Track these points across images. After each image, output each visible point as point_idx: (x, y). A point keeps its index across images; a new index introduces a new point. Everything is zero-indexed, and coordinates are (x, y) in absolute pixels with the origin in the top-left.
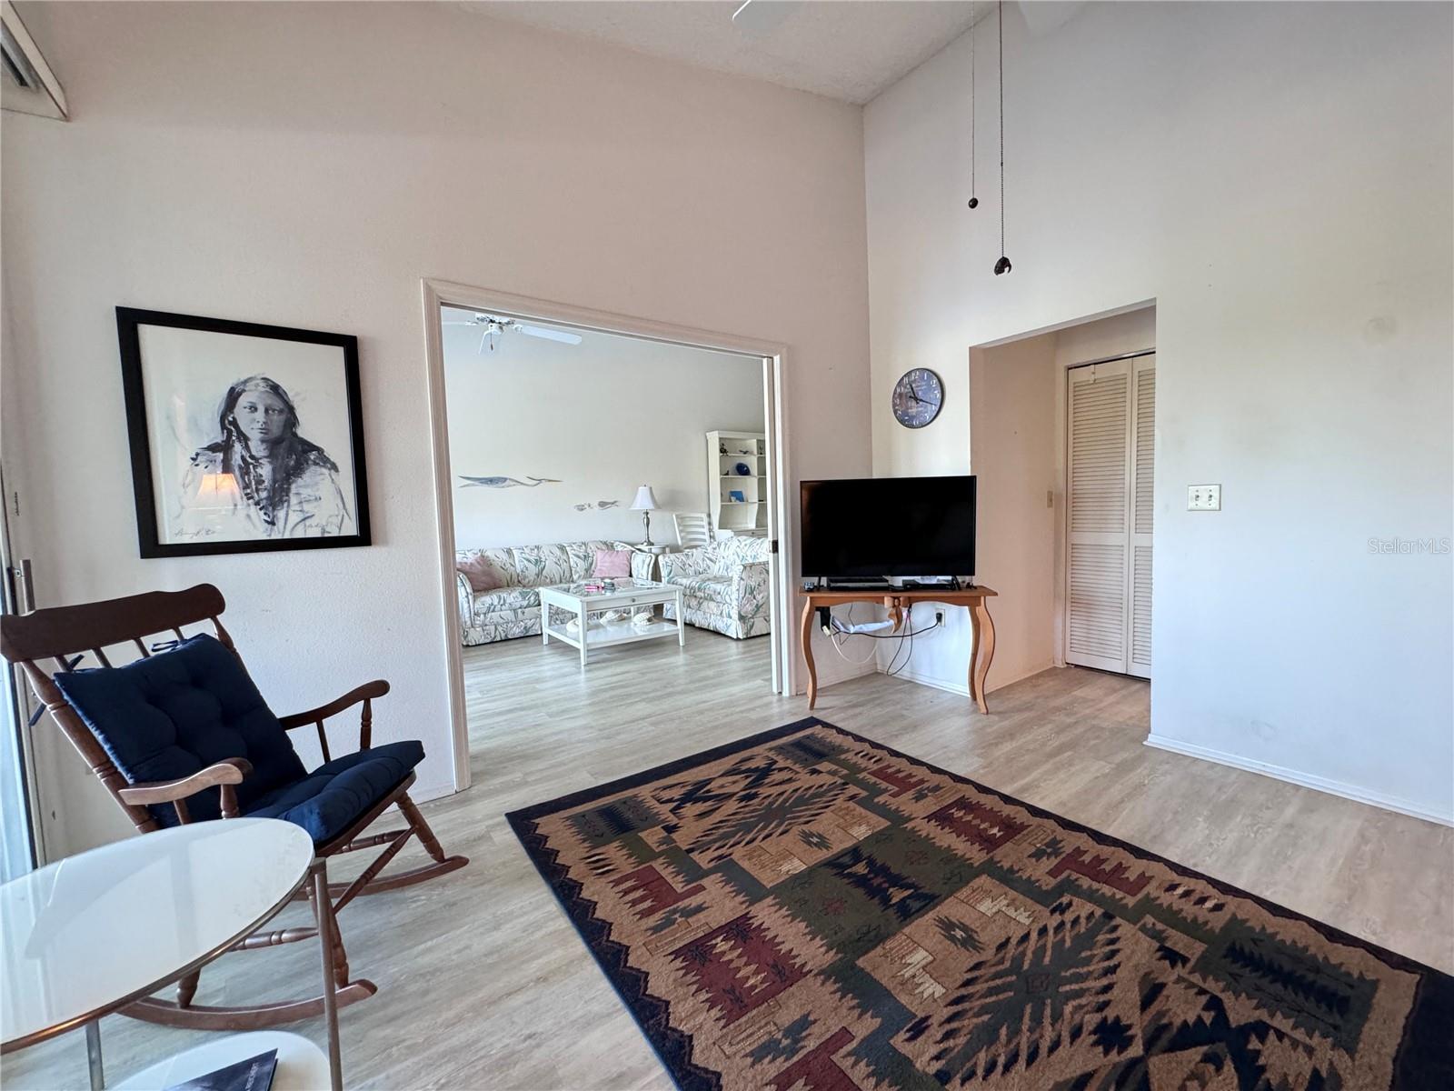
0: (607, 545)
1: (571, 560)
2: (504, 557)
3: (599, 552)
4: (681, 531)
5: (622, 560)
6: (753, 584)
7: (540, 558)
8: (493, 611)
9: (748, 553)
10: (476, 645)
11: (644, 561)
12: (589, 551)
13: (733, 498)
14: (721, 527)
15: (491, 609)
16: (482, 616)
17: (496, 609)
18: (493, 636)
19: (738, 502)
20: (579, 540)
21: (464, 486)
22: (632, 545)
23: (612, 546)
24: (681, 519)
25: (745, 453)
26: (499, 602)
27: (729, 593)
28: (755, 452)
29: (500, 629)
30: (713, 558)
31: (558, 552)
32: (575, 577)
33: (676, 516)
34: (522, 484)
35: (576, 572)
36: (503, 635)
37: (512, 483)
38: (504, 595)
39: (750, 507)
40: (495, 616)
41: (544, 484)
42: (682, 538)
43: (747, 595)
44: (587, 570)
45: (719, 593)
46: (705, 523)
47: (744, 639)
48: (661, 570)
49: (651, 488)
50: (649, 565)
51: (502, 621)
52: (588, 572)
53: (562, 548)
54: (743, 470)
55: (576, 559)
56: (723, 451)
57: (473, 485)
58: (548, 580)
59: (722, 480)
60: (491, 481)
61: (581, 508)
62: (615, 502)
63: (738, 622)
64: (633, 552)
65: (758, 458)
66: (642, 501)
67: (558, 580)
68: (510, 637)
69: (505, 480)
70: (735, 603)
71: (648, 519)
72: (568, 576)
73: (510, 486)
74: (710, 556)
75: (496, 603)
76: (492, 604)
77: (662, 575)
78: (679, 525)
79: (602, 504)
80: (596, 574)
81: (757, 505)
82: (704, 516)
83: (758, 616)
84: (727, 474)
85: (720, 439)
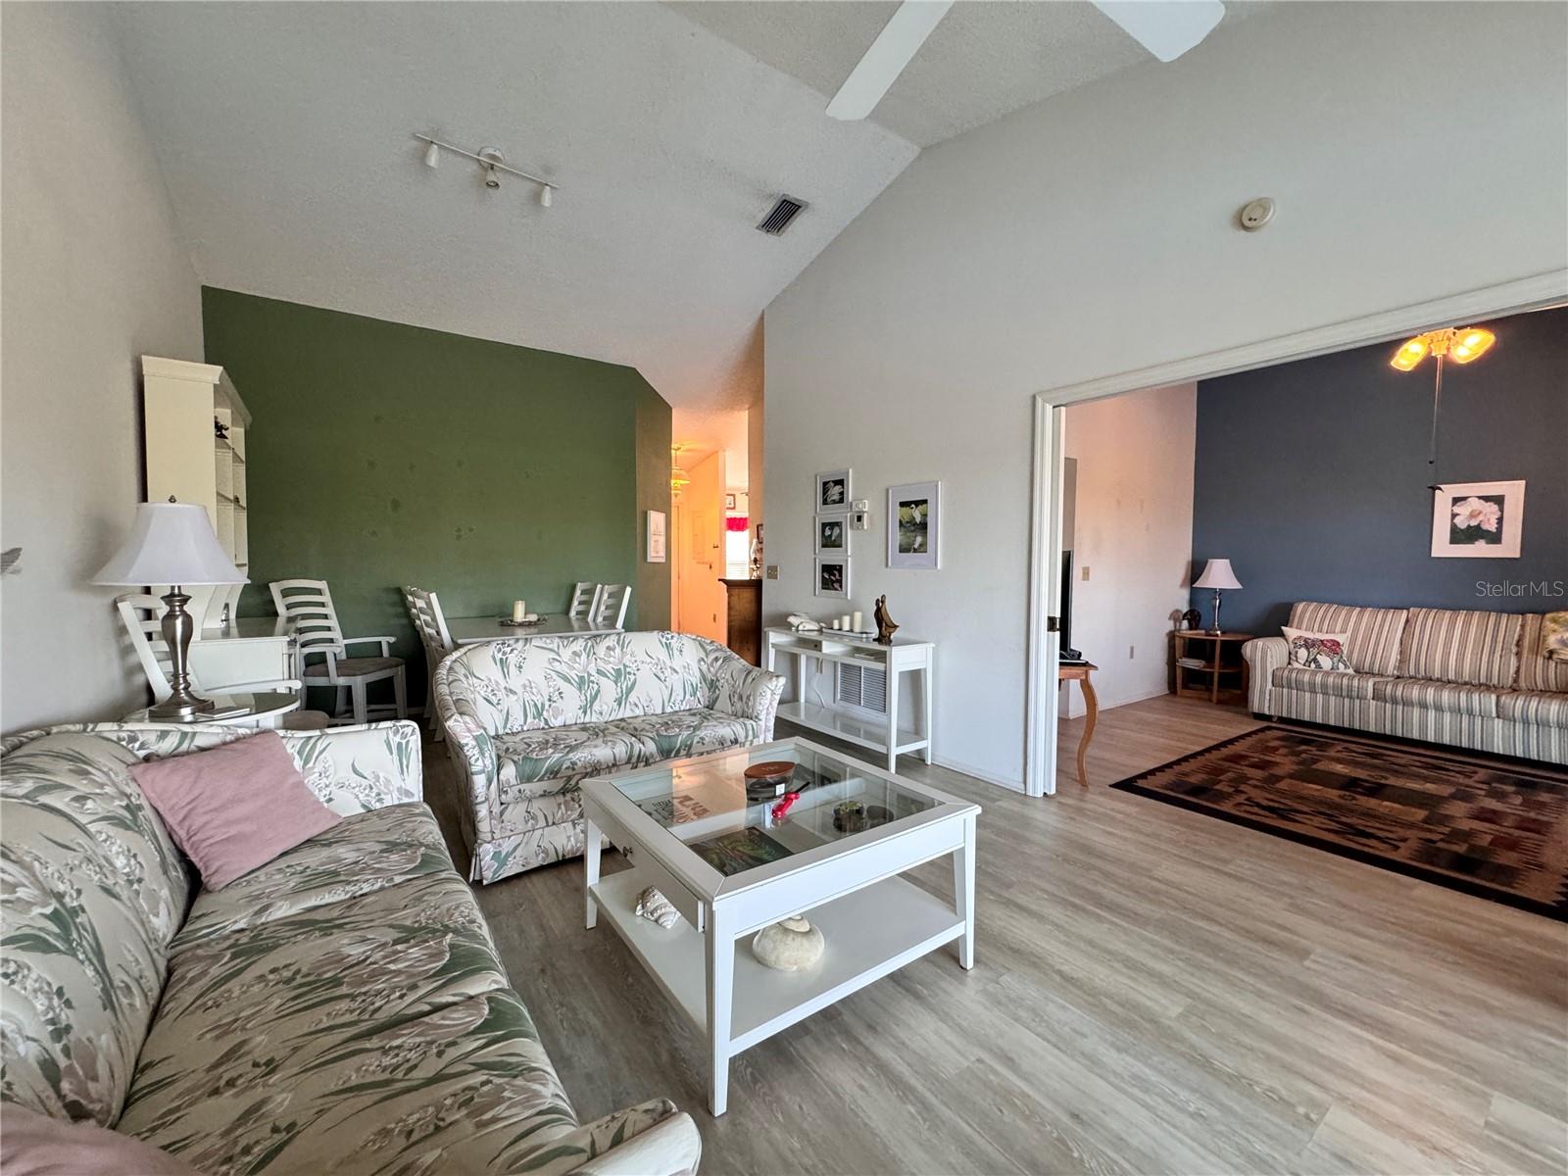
71: (186, 620)
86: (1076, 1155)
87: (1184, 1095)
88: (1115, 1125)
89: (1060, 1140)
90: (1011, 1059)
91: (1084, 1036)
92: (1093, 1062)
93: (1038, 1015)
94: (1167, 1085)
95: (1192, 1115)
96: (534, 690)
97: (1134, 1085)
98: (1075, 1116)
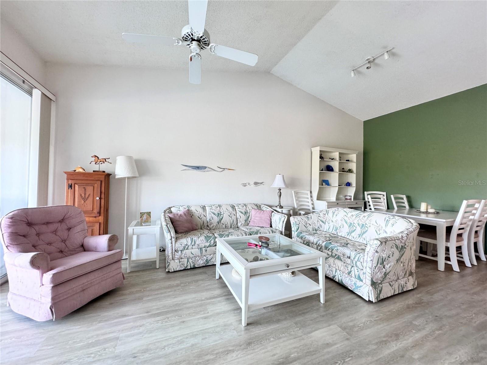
0: (257, 206)
1: (237, 214)
2: (200, 210)
3: (253, 210)
4: (296, 200)
5: (266, 216)
7: (221, 212)
8: (187, 249)
9: (356, 222)
10: (174, 272)
11: (280, 219)
12: (248, 209)
13: (324, 184)
14: (319, 198)
15: (186, 248)
16: (180, 252)
17: (189, 248)
18: (185, 265)
19: (326, 186)
20: (242, 202)
21: (184, 170)
22: (271, 207)
23: (260, 207)
24: (296, 193)
25: (332, 159)
26: (191, 244)
27: (362, 260)
28: (338, 158)
29: (190, 261)
31: (231, 209)
32: (239, 224)
33: (295, 192)
34: (214, 170)
35: (240, 221)
36: (192, 265)
37: (209, 170)
38: (195, 238)
40: (187, 252)
41: (226, 170)
42: (297, 204)
43: (379, 265)
44: (246, 221)
45: (349, 258)
46: (309, 196)
47: (375, 303)
48: (292, 226)
49: (283, 175)
50: (283, 222)
51: (192, 256)
52: (247, 223)
53: (233, 207)
54: (330, 169)
55: (240, 214)
56: (321, 157)
57: (189, 170)
58: (224, 226)
59: (320, 173)
60: (198, 168)
61: (245, 185)
62: (263, 183)
63: (371, 288)
64: (272, 212)
65: (340, 163)
66: (278, 182)
67: (229, 227)
68: (196, 266)
69: (205, 168)
70: (369, 270)
71: (280, 193)
72: (236, 223)
73: (208, 171)
75: (189, 244)
76: (187, 245)
77: (293, 229)
78: (295, 196)
79: (256, 183)
80: (251, 224)
81: (337, 188)
82: (309, 192)
83: (385, 281)
84: (322, 170)
85: (320, 151)
86: (177, 317)
87: (171, 350)
88: (176, 328)
89: (181, 316)
90: (205, 318)
91: (203, 339)
92: (194, 335)
93: (216, 332)
94: (176, 348)
95: (165, 346)
96: (337, 223)
97: (181, 340)
98: (183, 322)
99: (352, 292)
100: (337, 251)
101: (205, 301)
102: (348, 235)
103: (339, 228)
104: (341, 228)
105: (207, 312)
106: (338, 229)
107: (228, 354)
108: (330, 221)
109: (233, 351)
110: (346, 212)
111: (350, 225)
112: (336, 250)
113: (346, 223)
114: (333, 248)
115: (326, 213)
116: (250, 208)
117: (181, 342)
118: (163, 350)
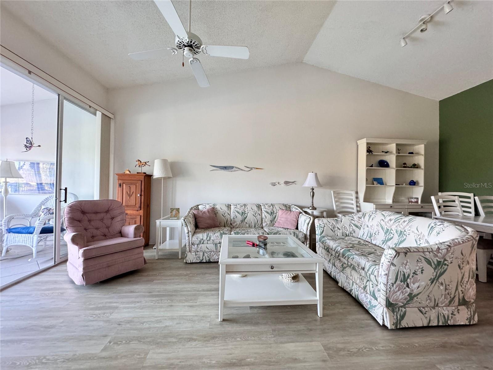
0: (286, 206)
1: (263, 214)
2: (225, 209)
3: (280, 211)
4: (336, 202)
5: (292, 217)
6: (407, 271)
7: (245, 211)
8: (203, 243)
9: (394, 228)
10: (191, 263)
11: (305, 221)
12: (275, 210)
13: (375, 182)
14: (366, 200)
15: (201, 242)
16: (196, 246)
17: (204, 242)
18: (201, 258)
19: (379, 185)
20: (270, 203)
21: (212, 170)
22: (301, 208)
23: (289, 208)
24: (337, 194)
25: (386, 152)
26: (206, 239)
27: (376, 273)
28: (394, 151)
29: (206, 255)
30: (359, 225)
31: (255, 209)
32: (264, 225)
33: (334, 192)
34: (242, 170)
35: (265, 222)
36: (207, 259)
37: (237, 169)
38: (211, 234)
39: (388, 189)
40: (203, 247)
41: (254, 170)
42: (337, 206)
43: (398, 282)
44: (271, 221)
45: (363, 269)
46: (354, 197)
47: (392, 330)
48: (316, 229)
49: (316, 174)
50: (308, 224)
51: (207, 250)
52: (273, 222)
53: (259, 207)
54: (384, 164)
55: (266, 214)
56: (369, 151)
57: (217, 170)
58: (248, 225)
59: (367, 170)
60: (225, 168)
61: (274, 184)
62: (295, 182)
63: (385, 309)
64: (300, 213)
65: (397, 156)
66: (310, 181)
67: (253, 226)
68: (211, 260)
69: (232, 167)
70: (382, 287)
71: (313, 193)
72: (261, 223)
73: (235, 171)
74: (356, 223)
75: (205, 239)
76: (202, 239)
77: (317, 232)
78: (335, 197)
79: (287, 183)
80: (276, 224)
81: (394, 188)
82: (353, 193)
83: (411, 305)
84: (372, 166)
85: (368, 144)
86: (169, 301)
87: (147, 326)
88: (162, 309)
89: (173, 301)
90: (191, 307)
91: (177, 324)
92: (172, 319)
93: (192, 321)
94: (152, 325)
95: (145, 322)
96: (372, 228)
97: (160, 320)
98: (171, 306)
99: (367, 312)
100: (353, 260)
101: (200, 292)
102: (383, 243)
103: (374, 234)
104: (376, 235)
105: (195, 302)
106: (373, 236)
107: (189, 341)
108: (366, 226)
109: (195, 340)
110: (384, 216)
111: (387, 232)
112: (351, 258)
113: (383, 229)
114: (349, 256)
115: (363, 216)
116: (278, 208)
117: (159, 322)
118: (142, 324)
